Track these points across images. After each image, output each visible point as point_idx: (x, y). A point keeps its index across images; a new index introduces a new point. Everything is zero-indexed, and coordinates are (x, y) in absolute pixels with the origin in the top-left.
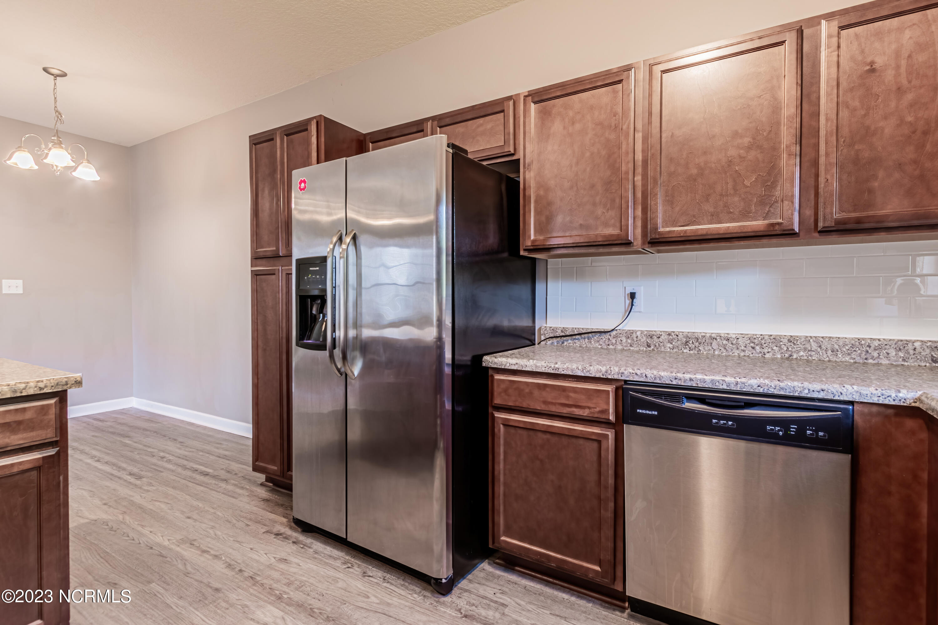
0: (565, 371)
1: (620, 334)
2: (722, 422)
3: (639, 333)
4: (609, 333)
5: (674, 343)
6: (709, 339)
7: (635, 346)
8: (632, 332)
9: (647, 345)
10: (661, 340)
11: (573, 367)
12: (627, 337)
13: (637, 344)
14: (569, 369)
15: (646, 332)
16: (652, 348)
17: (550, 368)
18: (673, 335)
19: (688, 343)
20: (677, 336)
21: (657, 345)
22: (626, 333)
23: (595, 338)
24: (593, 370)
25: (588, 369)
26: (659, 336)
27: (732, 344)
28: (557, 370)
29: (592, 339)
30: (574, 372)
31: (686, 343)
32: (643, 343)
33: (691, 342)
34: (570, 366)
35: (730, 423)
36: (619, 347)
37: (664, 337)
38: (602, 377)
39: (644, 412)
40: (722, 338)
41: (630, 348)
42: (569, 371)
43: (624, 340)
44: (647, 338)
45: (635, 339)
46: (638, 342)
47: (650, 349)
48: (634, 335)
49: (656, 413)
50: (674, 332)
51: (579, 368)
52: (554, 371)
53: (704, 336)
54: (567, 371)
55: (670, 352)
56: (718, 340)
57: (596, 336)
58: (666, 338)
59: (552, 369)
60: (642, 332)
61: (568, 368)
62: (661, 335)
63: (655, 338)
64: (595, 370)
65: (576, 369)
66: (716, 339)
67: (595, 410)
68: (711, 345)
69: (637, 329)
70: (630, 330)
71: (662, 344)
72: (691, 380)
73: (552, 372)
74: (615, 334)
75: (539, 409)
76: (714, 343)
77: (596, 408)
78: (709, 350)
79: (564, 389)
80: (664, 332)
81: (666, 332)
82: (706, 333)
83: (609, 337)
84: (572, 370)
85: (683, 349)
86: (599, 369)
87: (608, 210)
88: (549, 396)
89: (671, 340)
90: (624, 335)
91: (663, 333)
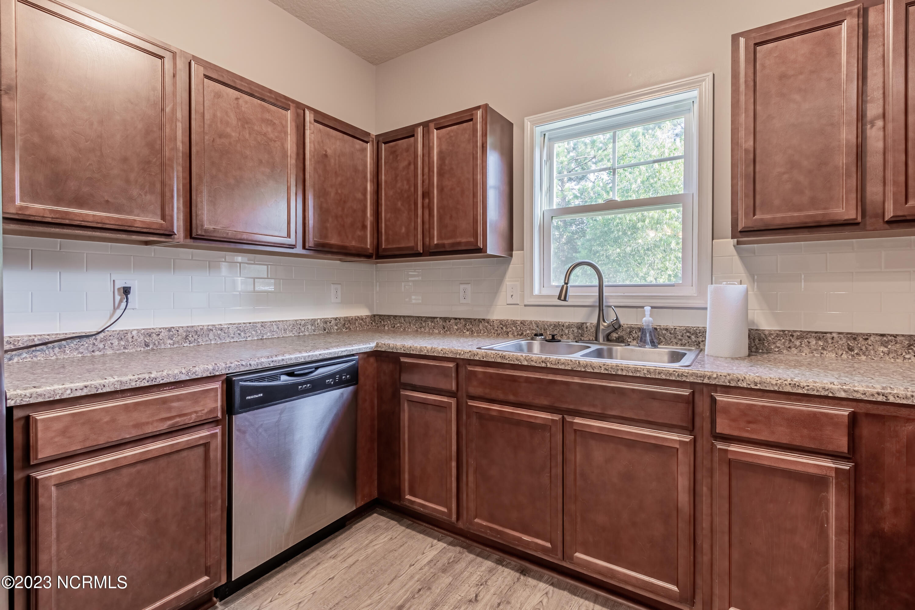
0: (165, 379)
1: (110, 336)
2: (304, 386)
3: (134, 333)
4: (94, 337)
5: (174, 339)
6: (206, 331)
7: (130, 348)
8: (126, 332)
9: (145, 345)
10: (160, 337)
11: (176, 372)
12: (120, 338)
13: (132, 345)
14: (170, 376)
15: (143, 331)
16: (151, 347)
17: (144, 381)
18: (174, 331)
19: (188, 337)
20: (178, 331)
21: (156, 343)
22: (118, 334)
23: (72, 345)
24: (200, 371)
25: (194, 371)
26: (158, 333)
27: (225, 333)
28: (154, 380)
29: (67, 346)
30: (177, 378)
31: (186, 337)
32: (140, 343)
33: (190, 336)
34: (170, 372)
35: (308, 385)
36: (109, 352)
37: (164, 334)
38: (209, 375)
39: (252, 397)
40: (217, 329)
41: (124, 351)
42: (171, 379)
43: (116, 342)
44: (145, 336)
45: (130, 340)
46: (133, 342)
47: (148, 348)
48: (129, 336)
49: (262, 395)
50: (174, 328)
51: (183, 372)
52: (149, 382)
53: (202, 329)
54: (167, 378)
55: (170, 348)
56: (214, 331)
57: (73, 343)
58: (167, 334)
59: (146, 382)
60: (138, 331)
61: (168, 375)
62: (161, 332)
63: (155, 335)
64: (202, 370)
65: (179, 374)
66: (212, 330)
67: (203, 412)
68: (208, 336)
69: (131, 328)
70: (122, 331)
71: (162, 342)
72: (283, 360)
73: (147, 384)
74: (102, 337)
75: (128, 437)
76: (211, 336)
77: (204, 410)
78: (207, 341)
79: (164, 401)
80: (163, 328)
81: (166, 328)
82: (203, 326)
83: (94, 341)
84: (175, 376)
85: (183, 343)
86: (206, 368)
87: (146, 192)
88: (142, 416)
89: (172, 336)
90: (115, 337)
91: (162, 330)
